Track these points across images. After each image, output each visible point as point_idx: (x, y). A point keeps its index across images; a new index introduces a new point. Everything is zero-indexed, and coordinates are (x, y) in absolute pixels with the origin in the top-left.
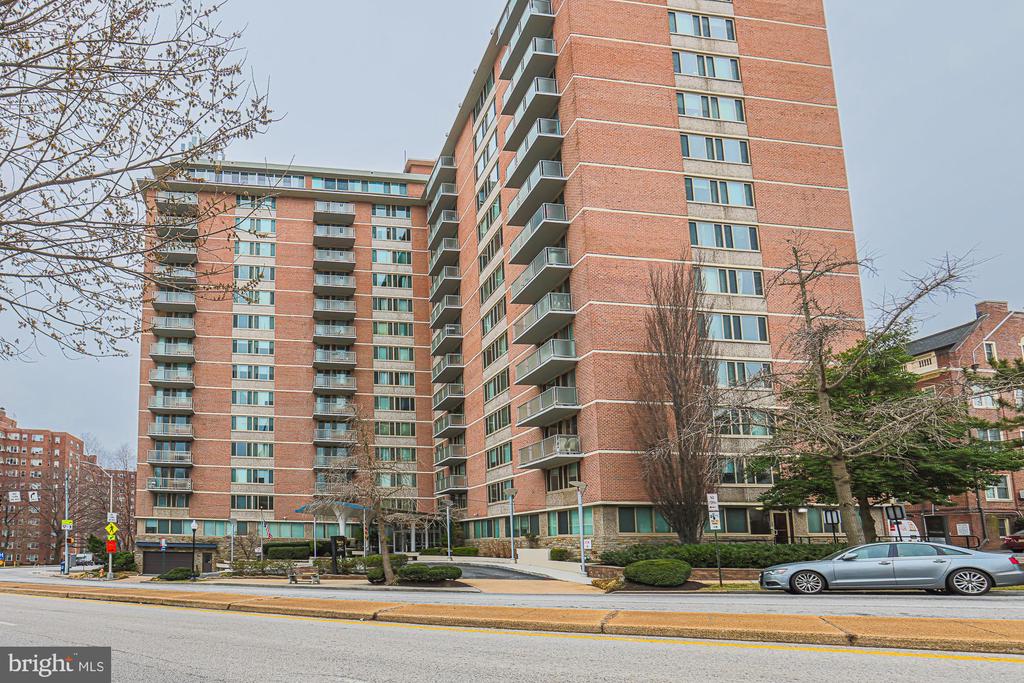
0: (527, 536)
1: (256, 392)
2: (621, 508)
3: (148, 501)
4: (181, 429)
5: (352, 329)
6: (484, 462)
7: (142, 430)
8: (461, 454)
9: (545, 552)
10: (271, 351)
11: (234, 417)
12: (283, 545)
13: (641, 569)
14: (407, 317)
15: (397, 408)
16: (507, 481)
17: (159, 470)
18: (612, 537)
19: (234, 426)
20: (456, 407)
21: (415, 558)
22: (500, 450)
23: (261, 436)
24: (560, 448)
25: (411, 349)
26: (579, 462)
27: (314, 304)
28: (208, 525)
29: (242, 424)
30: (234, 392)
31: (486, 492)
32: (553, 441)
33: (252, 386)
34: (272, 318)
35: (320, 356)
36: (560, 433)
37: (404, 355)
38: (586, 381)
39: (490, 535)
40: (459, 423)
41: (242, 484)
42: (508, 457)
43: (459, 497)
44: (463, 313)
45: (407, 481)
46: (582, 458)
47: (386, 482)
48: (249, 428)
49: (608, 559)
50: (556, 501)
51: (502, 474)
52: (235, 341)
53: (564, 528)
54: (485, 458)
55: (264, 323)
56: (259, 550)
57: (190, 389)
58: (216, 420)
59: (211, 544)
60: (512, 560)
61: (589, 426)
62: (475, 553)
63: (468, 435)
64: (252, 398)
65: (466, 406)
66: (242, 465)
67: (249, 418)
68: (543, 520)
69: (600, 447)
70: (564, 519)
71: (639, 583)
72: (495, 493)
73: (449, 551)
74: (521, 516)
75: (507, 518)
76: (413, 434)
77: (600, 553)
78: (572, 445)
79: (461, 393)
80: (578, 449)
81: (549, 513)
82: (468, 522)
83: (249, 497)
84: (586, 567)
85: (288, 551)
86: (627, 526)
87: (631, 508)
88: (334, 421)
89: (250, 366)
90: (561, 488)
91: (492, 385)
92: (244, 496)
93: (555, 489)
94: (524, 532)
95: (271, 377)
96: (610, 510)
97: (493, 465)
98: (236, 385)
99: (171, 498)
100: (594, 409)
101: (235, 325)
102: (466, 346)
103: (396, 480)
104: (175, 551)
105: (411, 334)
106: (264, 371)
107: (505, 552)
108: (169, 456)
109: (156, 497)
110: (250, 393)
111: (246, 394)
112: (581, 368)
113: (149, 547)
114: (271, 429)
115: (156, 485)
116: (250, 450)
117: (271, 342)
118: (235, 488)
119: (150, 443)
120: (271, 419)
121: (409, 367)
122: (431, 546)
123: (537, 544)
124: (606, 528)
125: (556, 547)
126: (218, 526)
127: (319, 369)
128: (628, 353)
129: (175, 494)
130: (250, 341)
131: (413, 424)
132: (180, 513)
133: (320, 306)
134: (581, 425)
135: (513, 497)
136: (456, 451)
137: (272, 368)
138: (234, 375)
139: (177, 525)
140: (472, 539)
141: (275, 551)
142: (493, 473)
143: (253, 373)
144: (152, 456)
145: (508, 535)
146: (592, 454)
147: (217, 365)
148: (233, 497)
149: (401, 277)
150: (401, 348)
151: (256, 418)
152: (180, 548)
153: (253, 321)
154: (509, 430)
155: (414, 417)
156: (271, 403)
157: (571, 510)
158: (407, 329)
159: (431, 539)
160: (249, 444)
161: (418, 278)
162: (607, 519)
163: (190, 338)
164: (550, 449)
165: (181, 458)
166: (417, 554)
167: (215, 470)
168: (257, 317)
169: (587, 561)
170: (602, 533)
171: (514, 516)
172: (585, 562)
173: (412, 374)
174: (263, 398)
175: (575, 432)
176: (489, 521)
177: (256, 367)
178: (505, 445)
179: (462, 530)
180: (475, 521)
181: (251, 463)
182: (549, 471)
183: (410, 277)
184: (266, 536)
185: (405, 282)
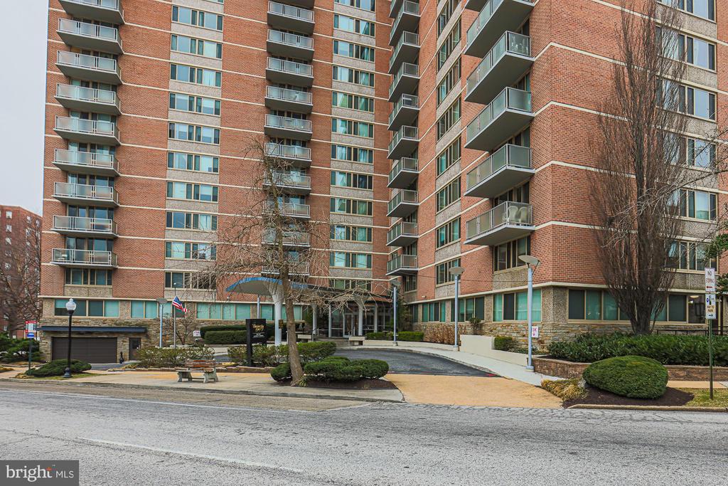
0: (472, 321)
1: (197, 156)
2: (572, 291)
3: (58, 278)
4: (102, 192)
5: (309, 95)
6: (434, 241)
7: (48, 190)
8: (413, 233)
9: (488, 340)
10: (217, 112)
11: (170, 183)
12: (223, 329)
13: (609, 372)
14: (369, 92)
15: (355, 186)
16: (454, 261)
17: (72, 242)
18: (562, 324)
19: (170, 193)
20: (409, 183)
21: (361, 343)
22: (449, 226)
23: (202, 206)
24: (511, 218)
25: (371, 126)
26: (529, 237)
27: (266, 64)
28: (136, 306)
29: (179, 192)
30: (171, 154)
31: (434, 274)
32: (503, 210)
33: (193, 149)
34: (218, 73)
35: (272, 122)
36: (511, 200)
37: (363, 130)
38: (542, 140)
39: (436, 319)
40: (412, 200)
41: (178, 259)
42: (456, 234)
43: (409, 279)
44: (421, 84)
45: (362, 261)
46: (533, 232)
47: (340, 263)
48: (188, 196)
49: (557, 352)
50: (503, 283)
51: (451, 252)
52: (172, 94)
53: (510, 313)
54: (434, 236)
55: (209, 78)
56: (196, 334)
57: (113, 146)
58: (148, 185)
59: (140, 328)
60: (454, 348)
61: (543, 193)
62: (421, 339)
63: (421, 213)
64: (193, 162)
65: (419, 183)
66: (178, 239)
67: (189, 185)
68: (488, 302)
69: (555, 217)
70: (510, 301)
71: (606, 392)
72: (443, 273)
73: (395, 335)
74: (468, 299)
75: (453, 300)
76: (370, 213)
77: (548, 342)
78: (524, 215)
79: (416, 168)
80: (530, 220)
81: (495, 295)
82: (417, 305)
83: (187, 274)
84: (532, 360)
85: (228, 336)
86: (576, 313)
87: (582, 290)
88: (287, 194)
89: (191, 126)
90: (509, 267)
91: (444, 158)
92: (181, 274)
93: (503, 268)
94: (469, 317)
95: (217, 141)
96: (560, 292)
97: (442, 244)
98: (172, 146)
99: (91, 274)
100: (549, 174)
101: (173, 77)
102: (422, 118)
103: (351, 259)
104: (94, 336)
105: (371, 110)
106: (208, 133)
107: (448, 339)
108: (85, 224)
109: (69, 273)
110: (190, 156)
111: (185, 158)
112: (537, 124)
113: (60, 332)
114: (215, 198)
115: (68, 258)
116: (190, 221)
117: (217, 101)
118: (171, 264)
119: (60, 208)
120: (215, 188)
121: (369, 144)
122: (380, 329)
123: (481, 330)
124: (556, 313)
125: (501, 334)
126: (149, 307)
127: (273, 136)
128: (587, 111)
129: (93, 270)
130: (191, 97)
131: (370, 203)
132: (101, 291)
133: (274, 66)
134: (534, 192)
135: (459, 278)
136: (408, 229)
137: (217, 131)
138: (171, 134)
139: (97, 307)
140: (420, 323)
141: (213, 335)
142: (442, 252)
143: (194, 133)
144: (61, 223)
145: (453, 320)
146: (544, 225)
147: (149, 120)
148: (168, 274)
149: (363, 48)
150: (360, 123)
151: (197, 186)
152: (100, 333)
153: (195, 74)
154: (459, 204)
155: (372, 196)
156: (215, 170)
157: (518, 292)
158: (369, 104)
159: (380, 323)
160: (188, 215)
161: (380, 52)
162: (558, 304)
163: (114, 84)
164: (498, 220)
165: (103, 227)
166: (363, 339)
167: (146, 242)
168: (200, 70)
169: (534, 351)
170: (550, 319)
171: (460, 300)
172: (532, 354)
173: (371, 151)
174: (206, 164)
175: (527, 201)
176: (437, 303)
177: (199, 128)
178: (454, 221)
179: (411, 313)
180: (423, 304)
181: (189, 236)
182: (497, 247)
183: (372, 50)
184: (207, 318)
185: (367, 53)
